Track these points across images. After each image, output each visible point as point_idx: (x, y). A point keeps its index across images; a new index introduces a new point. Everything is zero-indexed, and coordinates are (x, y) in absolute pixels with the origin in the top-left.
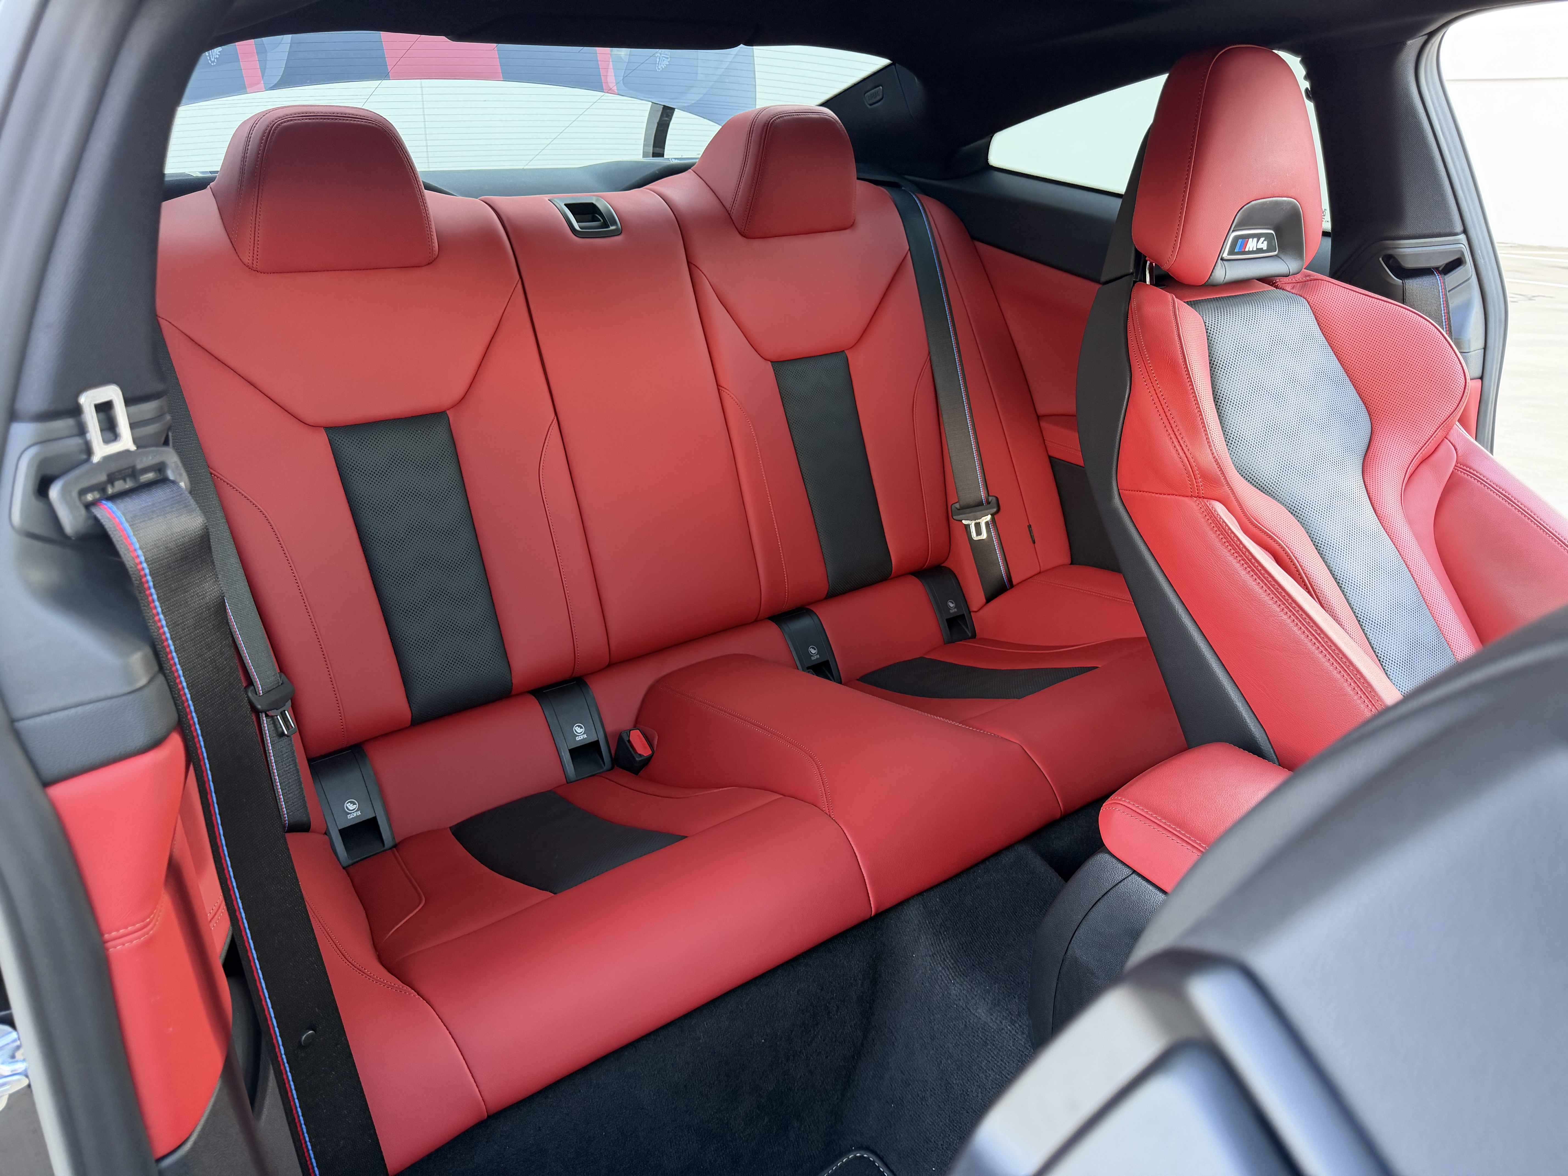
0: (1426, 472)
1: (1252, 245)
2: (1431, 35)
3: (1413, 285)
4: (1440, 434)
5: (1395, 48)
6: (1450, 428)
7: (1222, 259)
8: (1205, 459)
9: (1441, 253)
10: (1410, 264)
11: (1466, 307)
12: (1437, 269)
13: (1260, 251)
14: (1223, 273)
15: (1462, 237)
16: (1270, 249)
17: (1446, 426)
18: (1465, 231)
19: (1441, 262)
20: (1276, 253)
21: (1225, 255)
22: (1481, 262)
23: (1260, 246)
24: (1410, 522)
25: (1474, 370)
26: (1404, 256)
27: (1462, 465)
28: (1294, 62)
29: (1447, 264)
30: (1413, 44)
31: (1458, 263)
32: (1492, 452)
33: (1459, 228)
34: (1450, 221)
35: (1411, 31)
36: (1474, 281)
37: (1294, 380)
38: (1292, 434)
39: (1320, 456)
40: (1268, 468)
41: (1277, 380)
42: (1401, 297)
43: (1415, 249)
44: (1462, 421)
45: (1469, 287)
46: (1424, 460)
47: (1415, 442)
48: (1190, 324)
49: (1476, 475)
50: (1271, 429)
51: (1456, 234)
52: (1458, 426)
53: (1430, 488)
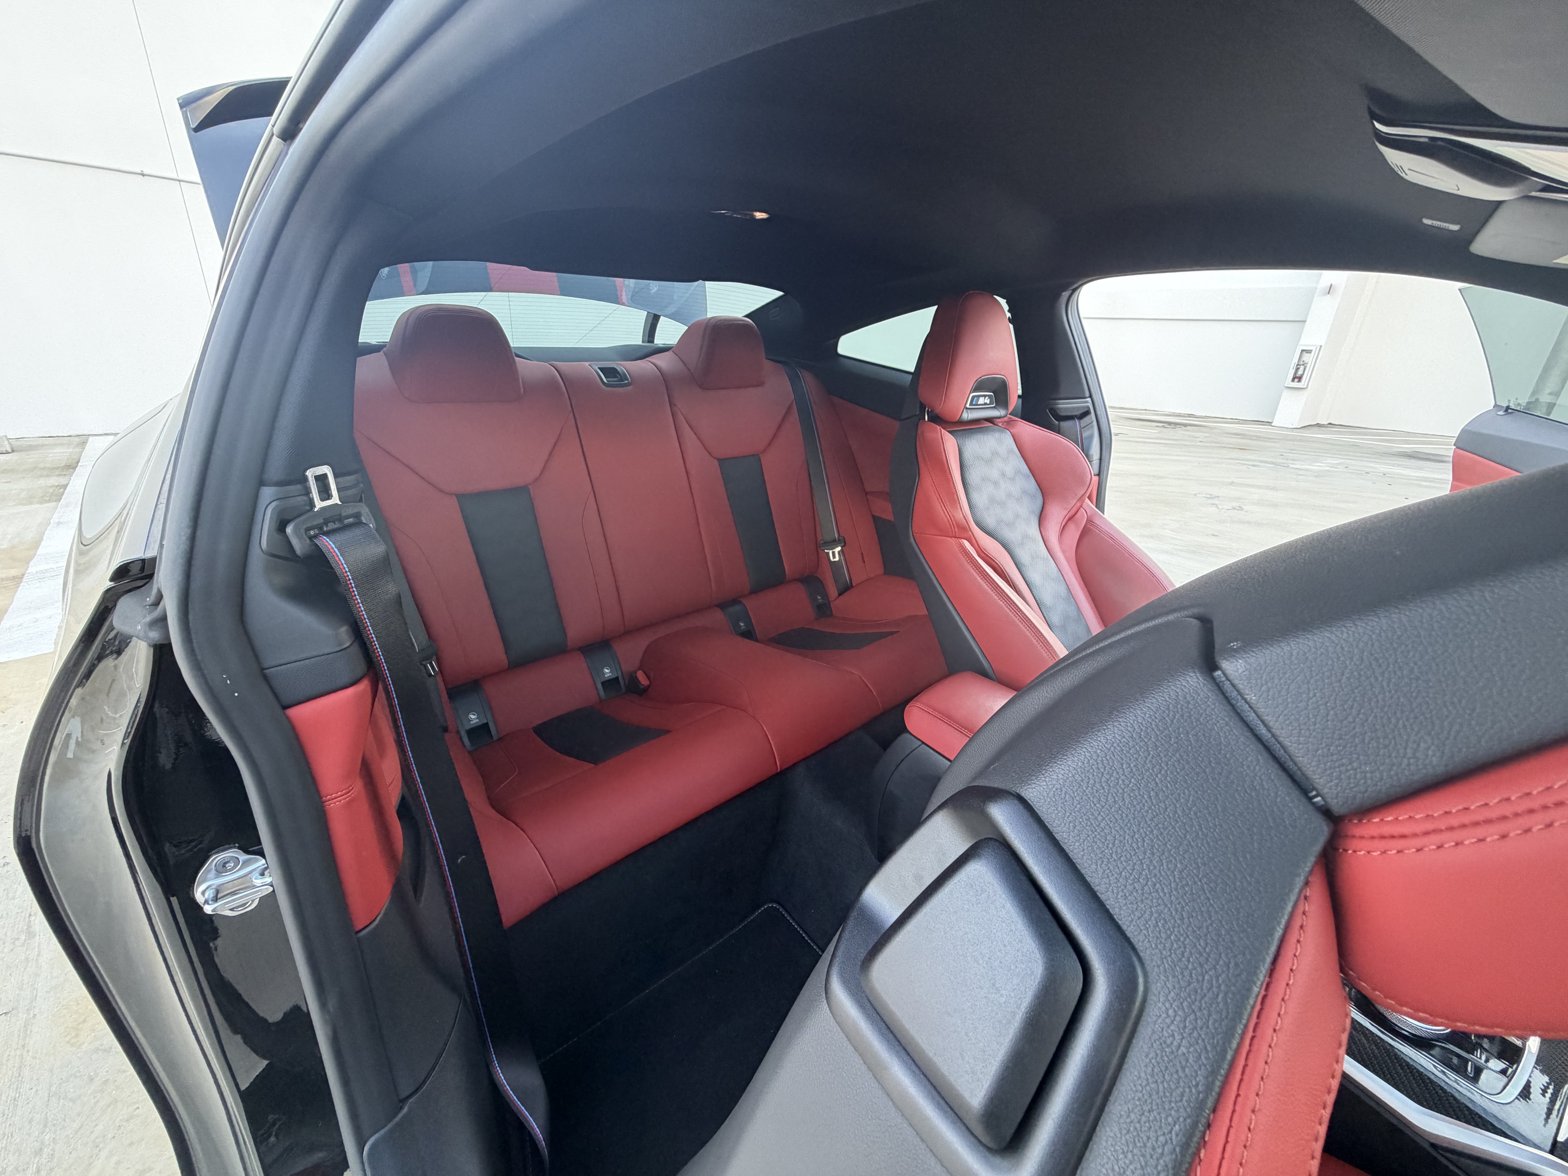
0: (1071, 526)
1: (981, 401)
2: (1074, 290)
3: (1065, 425)
4: (1078, 504)
5: (1057, 296)
6: (1083, 501)
7: (967, 408)
8: (959, 516)
9: (1078, 408)
10: (1063, 414)
11: (1091, 437)
12: (1076, 416)
13: (985, 404)
14: (967, 416)
15: (1089, 400)
16: (991, 403)
17: (1081, 499)
18: (1091, 396)
19: (1078, 413)
20: (994, 405)
21: (968, 406)
22: (1098, 412)
23: (986, 401)
24: (1064, 552)
25: (1095, 469)
26: (1059, 409)
27: (1090, 521)
28: (1003, 302)
29: (1081, 414)
30: (1065, 294)
31: (1087, 413)
32: (1103, 513)
33: (1087, 394)
34: (1083, 390)
35: (1064, 288)
36: (1095, 423)
37: (1003, 475)
38: (1002, 504)
39: (1017, 516)
40: (990, 521)
41: (995, 474)
42: (1058, 431)
43: (1065, 405)
44: (1090, 498)
45: (1092, 426)
46: (1070, 519)
47: (1065, 509)
48: (950, 443)
49: (1097, 526)
50: (992, 500)
51: (1086, 398)
52: (1087, 500)
53: (1073, 534)
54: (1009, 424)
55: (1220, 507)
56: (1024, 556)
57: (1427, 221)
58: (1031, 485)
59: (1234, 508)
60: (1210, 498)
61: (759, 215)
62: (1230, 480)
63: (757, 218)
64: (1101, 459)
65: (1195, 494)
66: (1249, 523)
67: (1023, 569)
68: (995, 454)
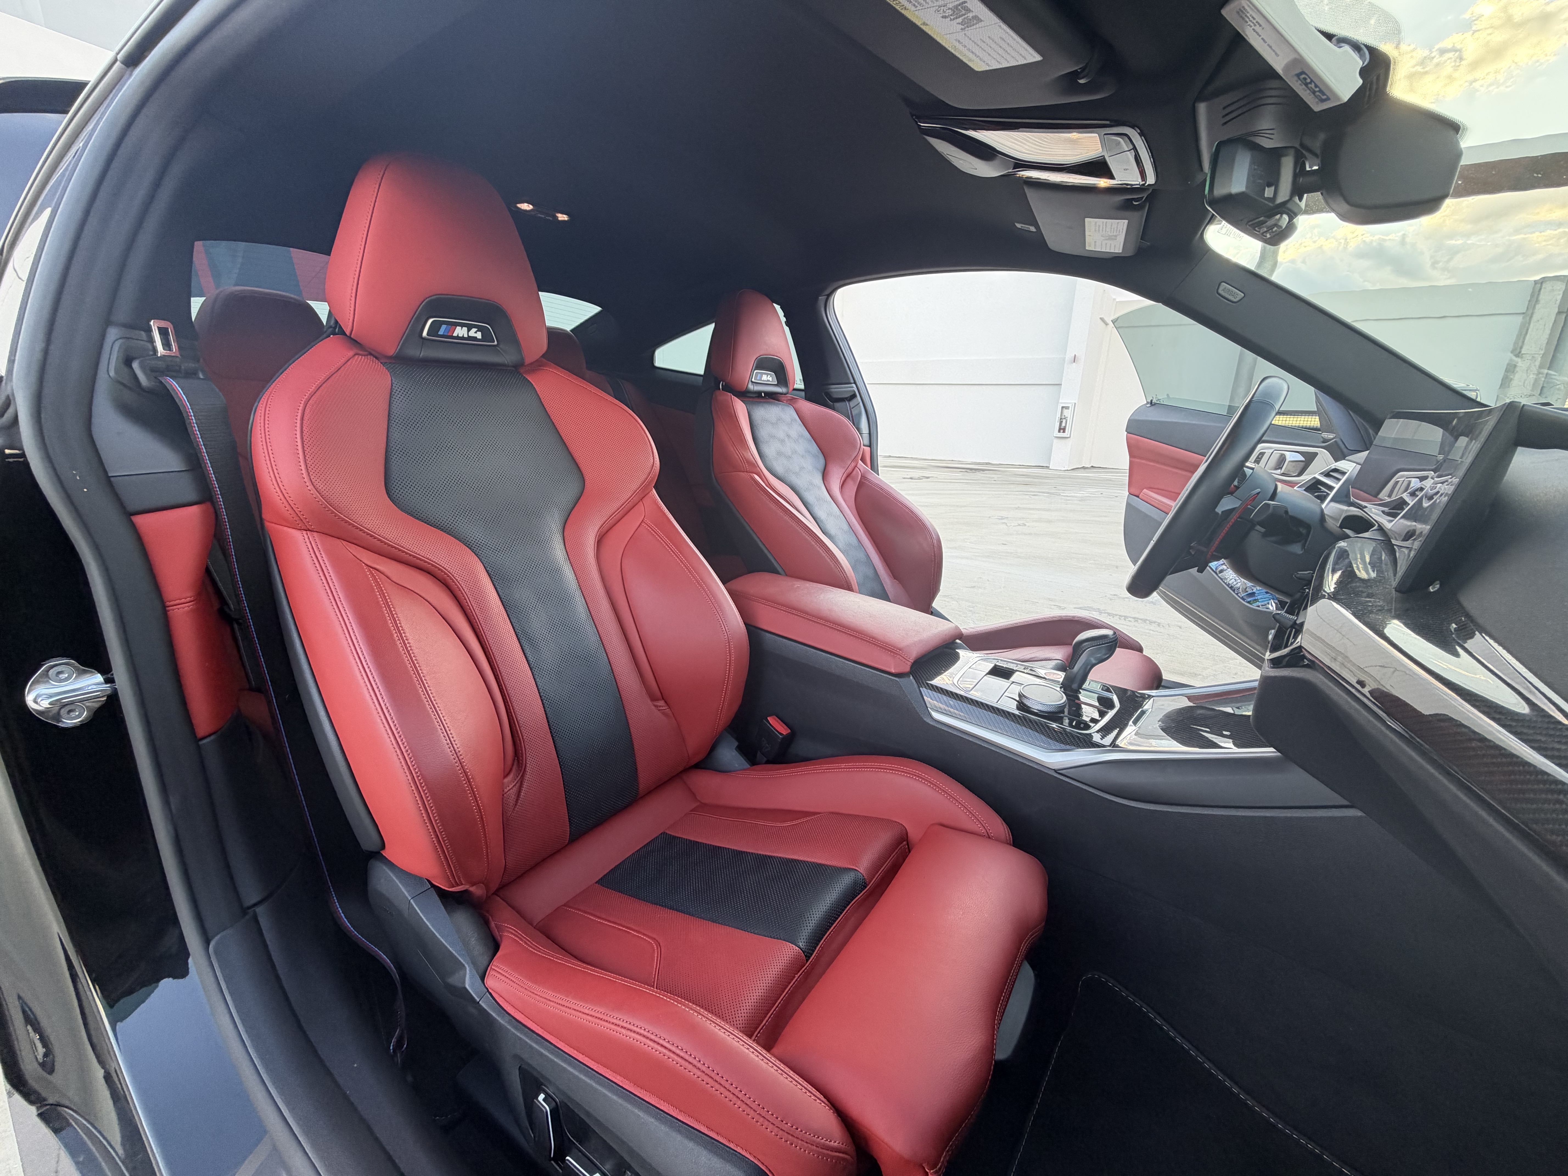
0: (849, 481)
1: (765, 378)
2: (829, 296)
3: (837, 405)
4: (853, 464)
5: (816, 300)
7: (752, 382)
8: (749, 458)
9: (847, 392)
10: (835, 396)
11: (860, 414)
12: (846, 398)
13: (768, 381)
14: (753, 388)
15: (854, 385)
16: (773, 381)
17: (857, 462)
18: (855, 383)
19: (847, 396)
20: (776, 383)
21: (753, 380)
22: (863, 396)
23: (768, 379)
24: (845, 500)
25: (867, 442)
26: (832, 392)
27: (863, 477)
28: (777, 307)
29: (851, 396)
30: (822, 298)
31: (854, 396)
33: (852, 381)
34: (848, 378)
35: (819, 292)
36: (861, 404)
37: (789, 436)
38: (789, 458)
39: (802, 468)
40: (779, 469)
41: (781, 434)
42: (833, 408)
43: (838, 390)
44: (863, 460)
45: (860, 407)
46: (848, 476)
47: (844, 467)
48: (740, 407)
49: (869, 481)
50: (780, 453)
51: (851, 383)
52: (860, 462)
53: (852, 488)
54: (792, 402)
55: (1008, 524)
56: (810, 497)
57: (1019, 226)
58: (814, 448)
59: (1019, 525)
60: (1002, 519)
61: (562, 217)
62: (1016, 506)
63: (560, 219)
64: (870, 434)
65: (990, 517)
66: (1030, 534)
67: (808, 506)
68: (779, 419)
